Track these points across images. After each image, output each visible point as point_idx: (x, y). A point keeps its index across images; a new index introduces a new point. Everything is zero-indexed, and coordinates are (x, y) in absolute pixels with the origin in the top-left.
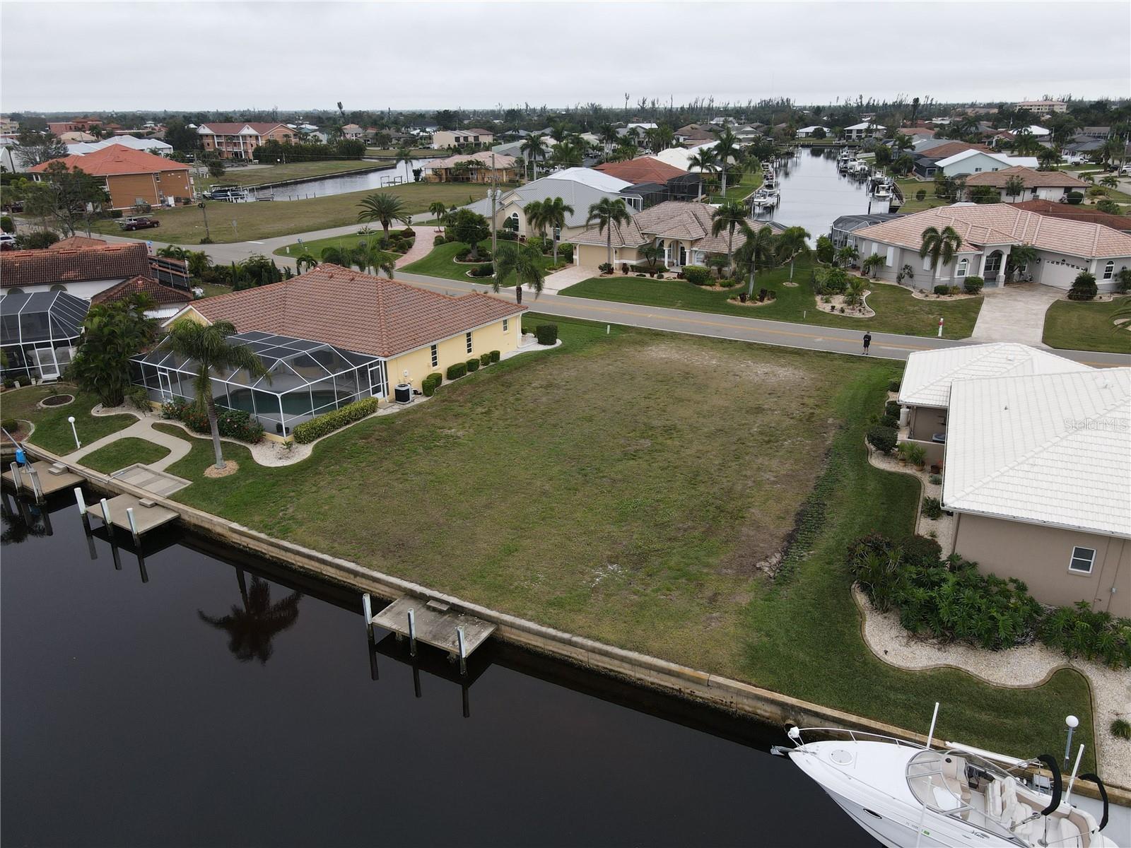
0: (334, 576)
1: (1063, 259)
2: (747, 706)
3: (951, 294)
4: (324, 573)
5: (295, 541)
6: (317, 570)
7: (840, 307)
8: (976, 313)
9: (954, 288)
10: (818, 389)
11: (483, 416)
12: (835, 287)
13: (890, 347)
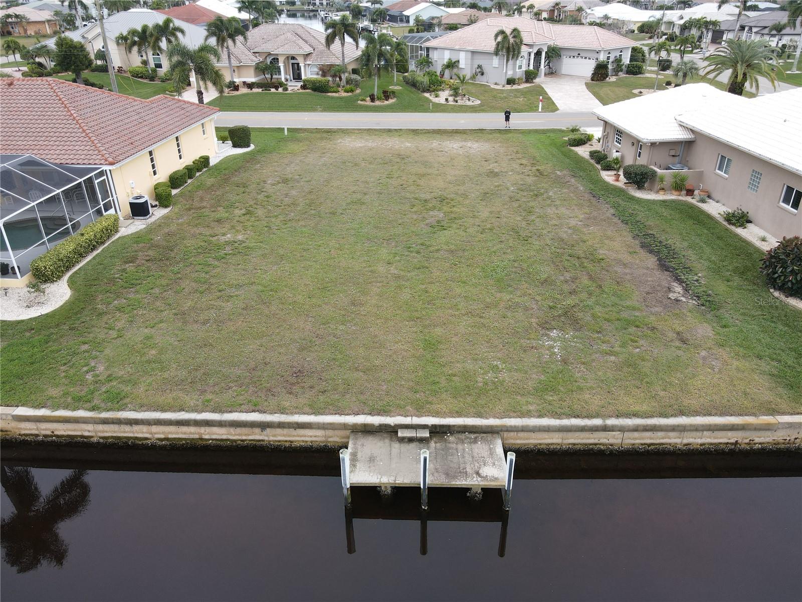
0: (224, 437)
1: (578, 53)
3: (519, 84)
4: (207, 437)
6: (192, 436)
7: (451, 99)
8: (547, 94)
9: (518, 79)
10: (517, 152)
11: (247, 217)
12: (435, 85)
13: (519, 121)
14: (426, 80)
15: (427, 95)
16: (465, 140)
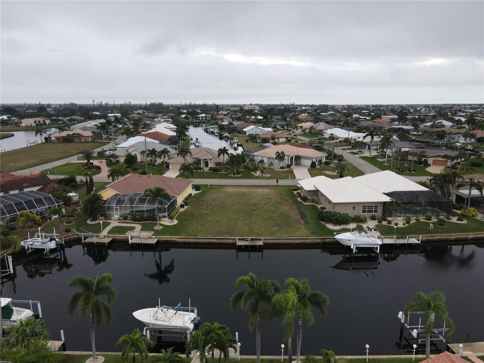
1: (306, 158)
2: (316, 241)
3: (285, 169)
5: (200, 236)
6: (209, 241)
7: (260, 174)
8: (294, 173)
9: (285, 167)
10: (278, 193)
11: (207, 208)
12: (255, 169)
13: (282, 182)
14: (252, 168)
15: (252, 173)
16: (264, 189)
